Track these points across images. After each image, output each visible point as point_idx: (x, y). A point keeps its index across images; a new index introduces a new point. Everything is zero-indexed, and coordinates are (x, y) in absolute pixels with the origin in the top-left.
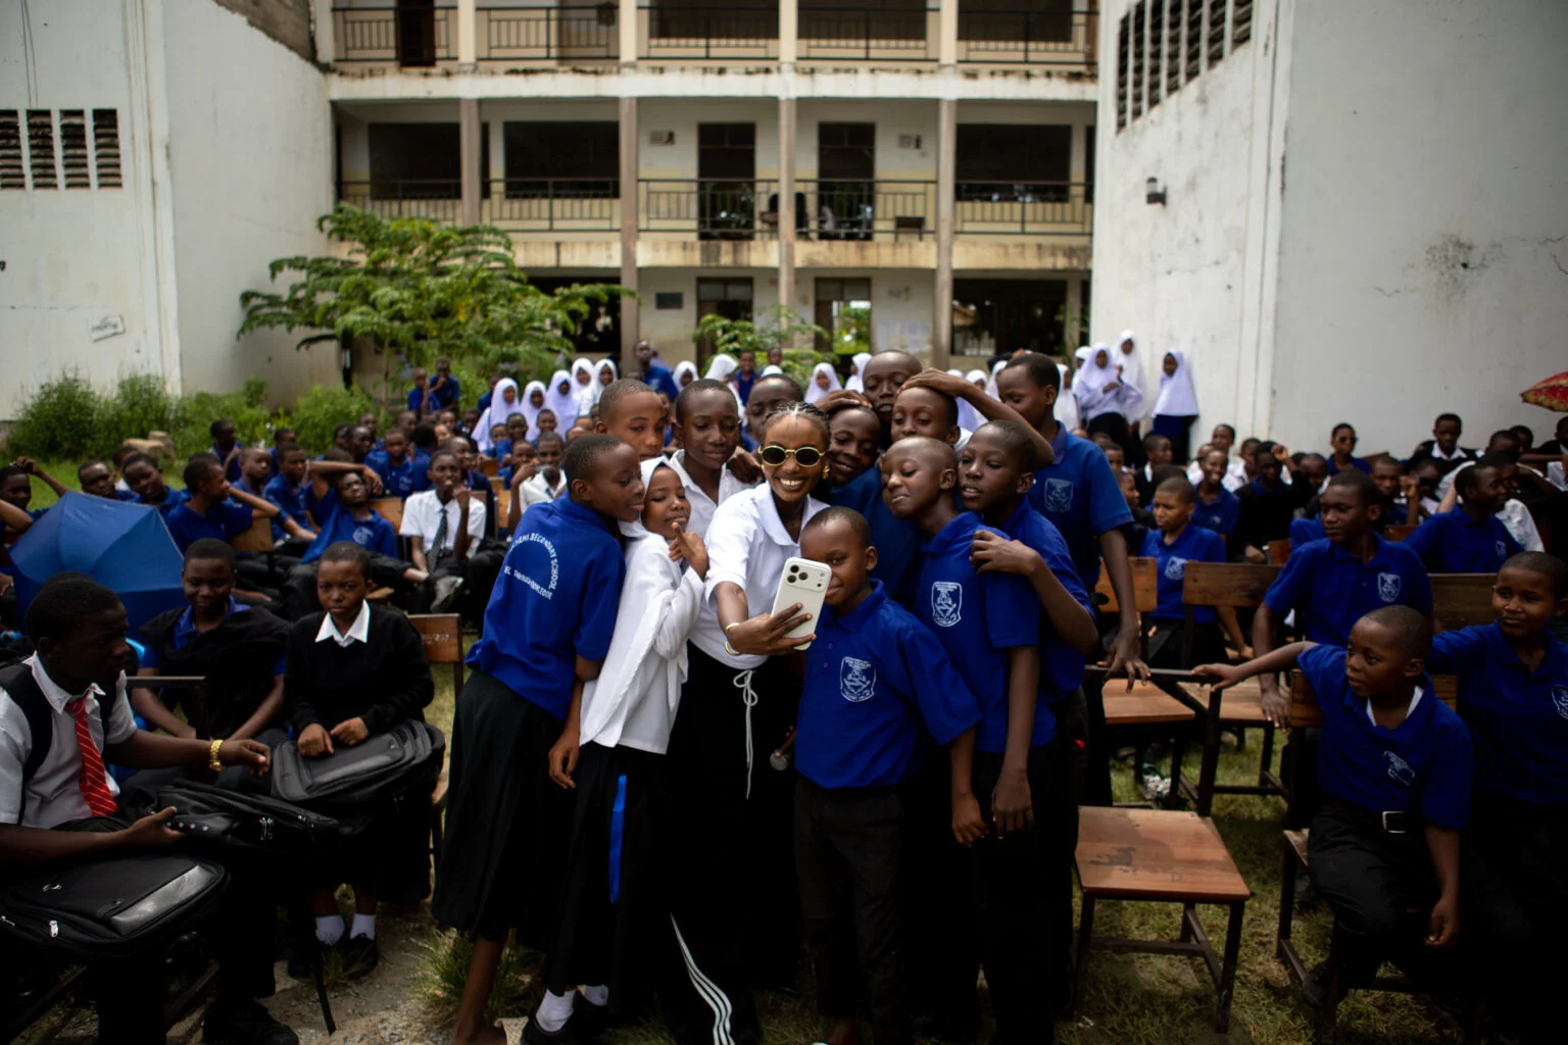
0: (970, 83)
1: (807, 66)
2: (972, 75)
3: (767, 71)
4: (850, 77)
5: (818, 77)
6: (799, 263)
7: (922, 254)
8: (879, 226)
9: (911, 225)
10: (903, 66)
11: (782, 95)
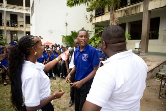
0: (27, 12)
1: (7, 7)
2: (27, 11)
3: (2, 7)
4: (13, 9)
5: (9, 9)
6: (7, 29)
7: (22, 29)
8: (18, 26)
9: (22, 26)
10: (19, 9)
11: (4, 10)
